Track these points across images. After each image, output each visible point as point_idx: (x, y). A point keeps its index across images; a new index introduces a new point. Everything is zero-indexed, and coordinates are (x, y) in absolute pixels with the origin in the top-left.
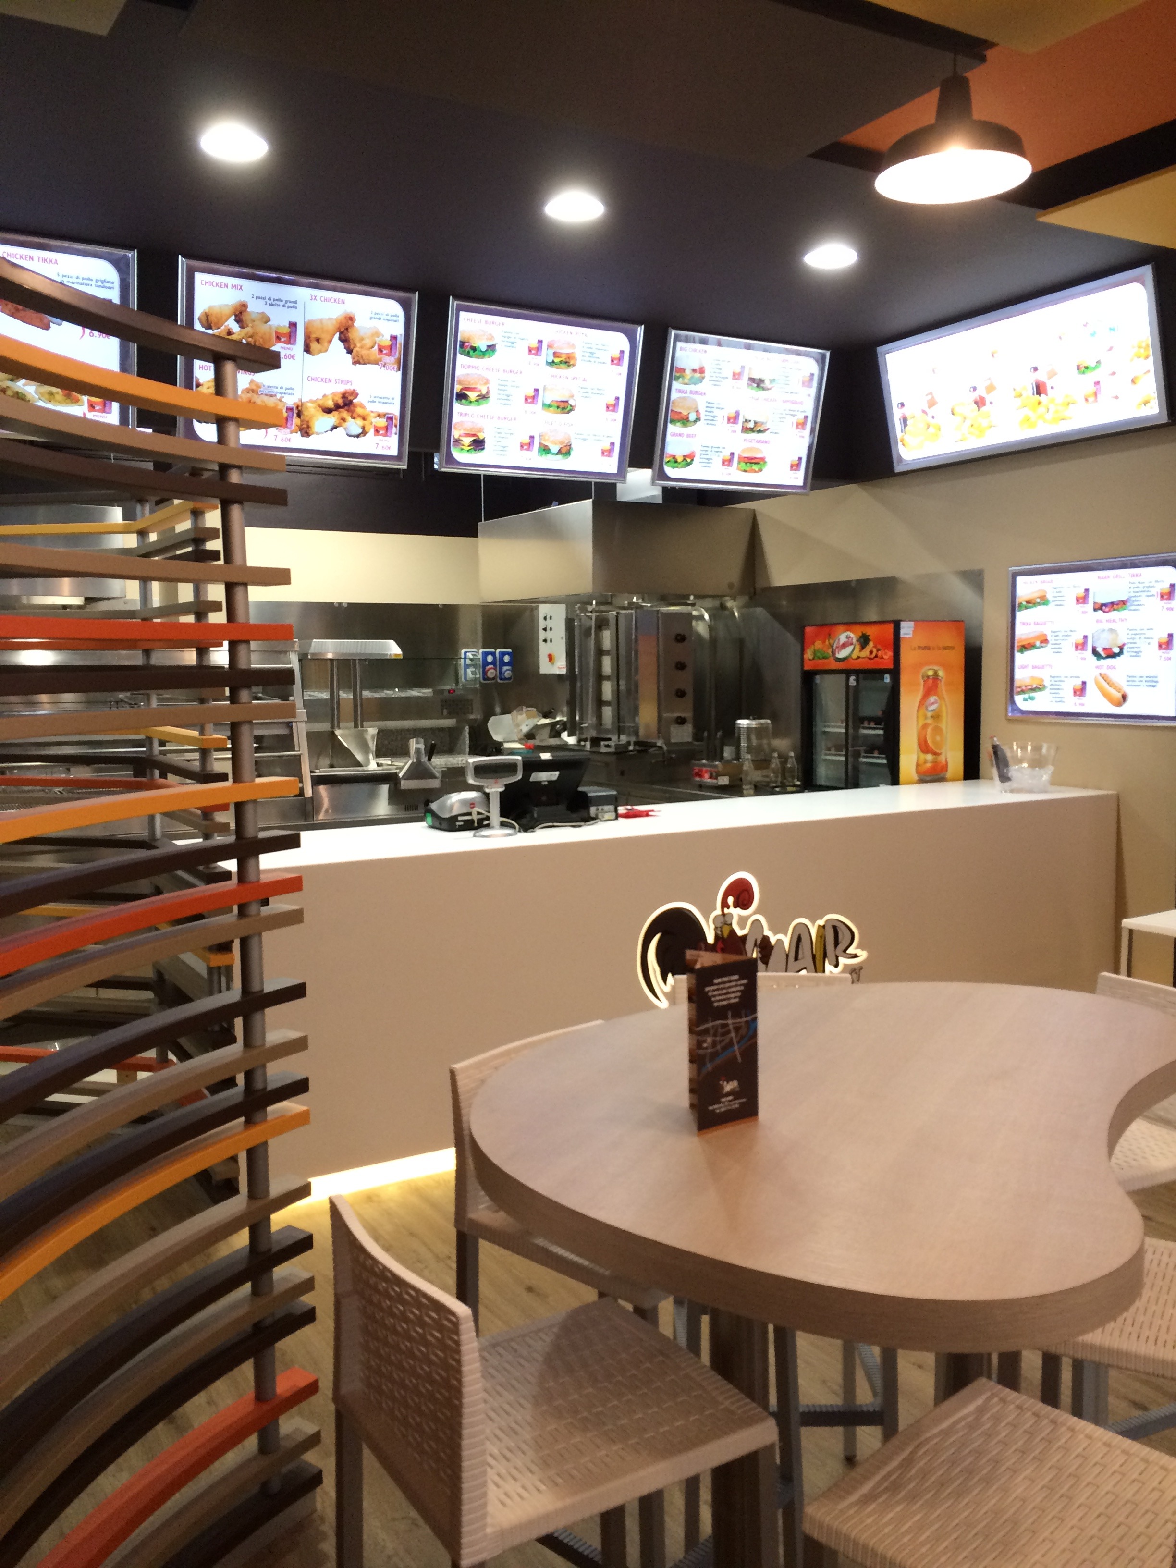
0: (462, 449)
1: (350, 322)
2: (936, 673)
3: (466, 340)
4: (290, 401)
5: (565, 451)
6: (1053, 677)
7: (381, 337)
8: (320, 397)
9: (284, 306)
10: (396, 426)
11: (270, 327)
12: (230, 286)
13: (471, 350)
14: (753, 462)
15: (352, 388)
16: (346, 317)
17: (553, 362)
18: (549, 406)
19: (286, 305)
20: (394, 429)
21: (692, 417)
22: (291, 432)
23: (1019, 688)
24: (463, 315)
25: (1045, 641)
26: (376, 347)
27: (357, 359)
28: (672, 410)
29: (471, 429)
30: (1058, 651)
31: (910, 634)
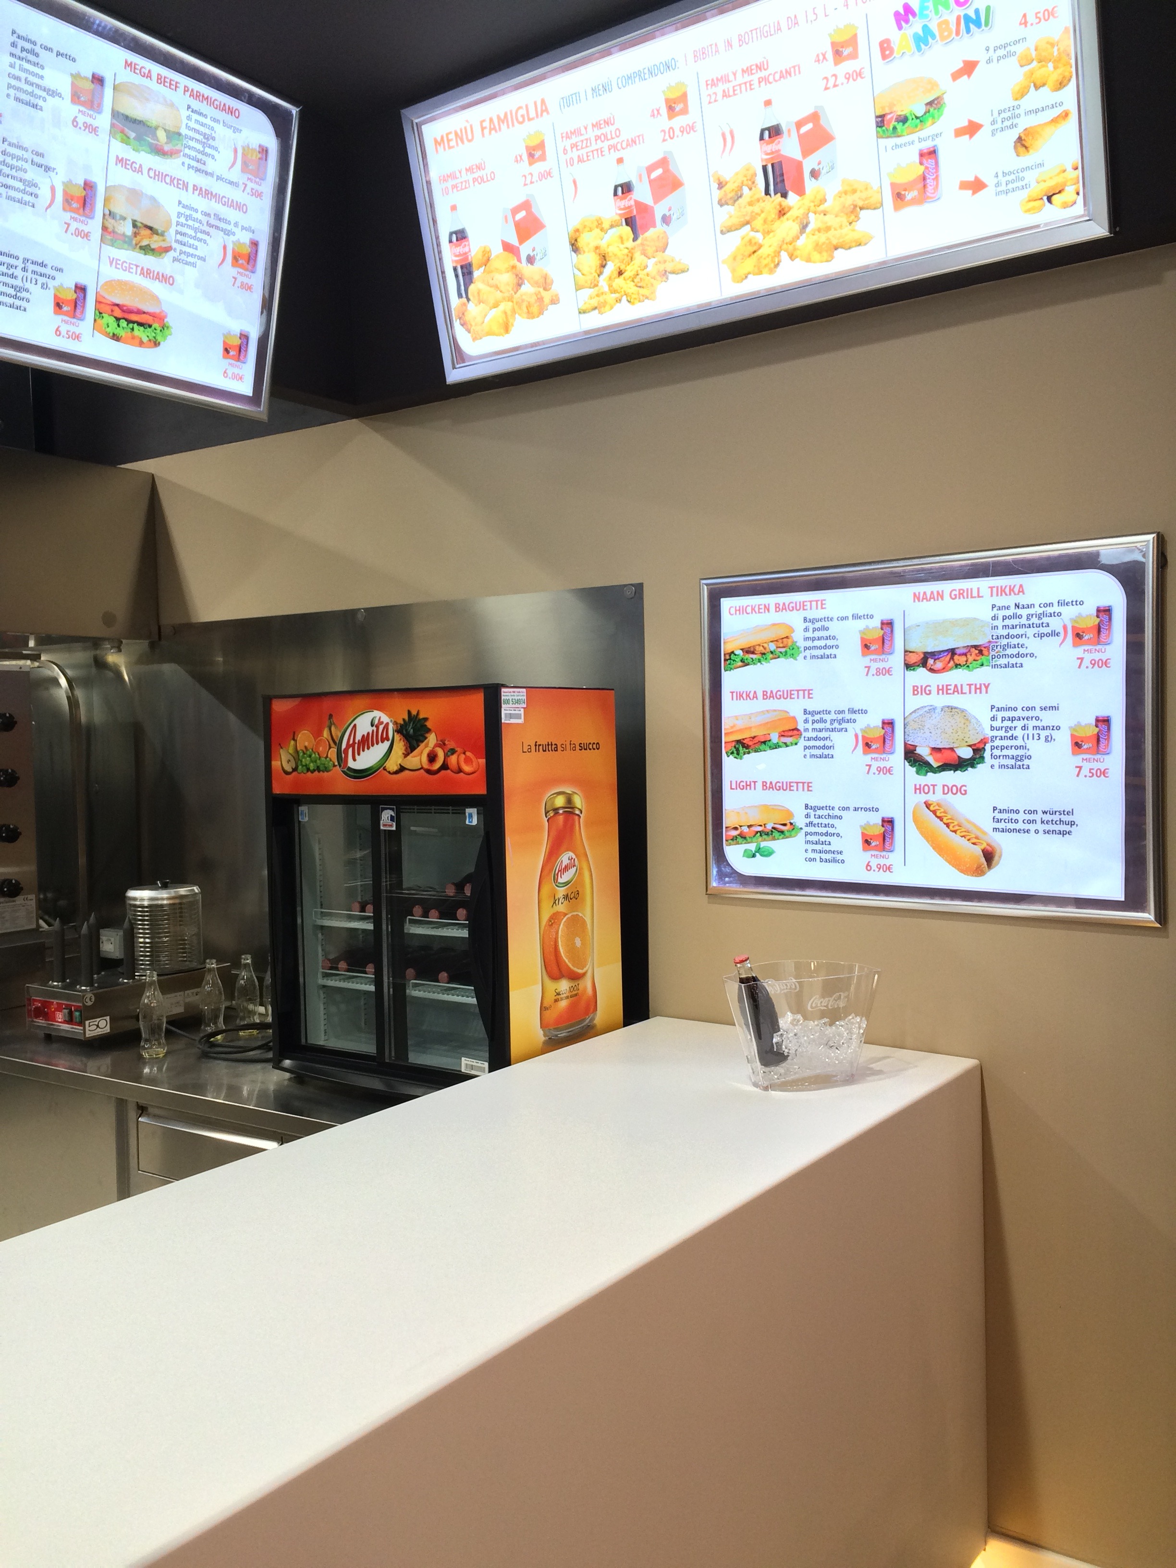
2: (569, 801)
6: (815, 808)
14: (135, 320)
23: (736, 829)
25: (792, 732)
30: (824, 752)
31: (518, 716)
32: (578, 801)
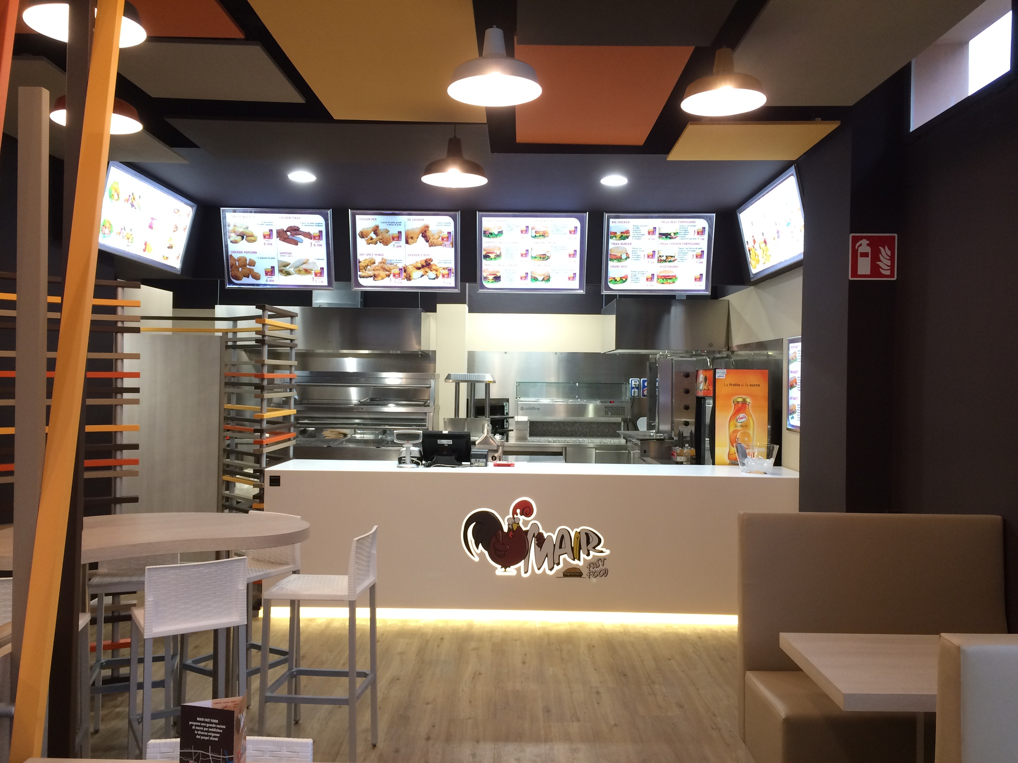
0: (489, 282)
1: (427, 228)
2: (744, 400)
3: (487, 230)
4: (401, 266)
5: (547, 279)
7: (443, 233)
8: (415, 263)
9: (395, 225)
10: (453, 273)
11: (389, 234)
12: (371, 219)
13: (490, 235)
14: (667, 278)
15: (430, 258)
16: (425, 227)
17: (536, 236)
18: (535, 257)
19: (397, 224)
20: (452, 274)
21: (624, 256)
22: (402, 279)
24: (484, 219)
26: (441, 238)
27: (431, 244)
28: (610, 254)
29: (493, 272)
31: (723, 377)
32: (748, 400)
